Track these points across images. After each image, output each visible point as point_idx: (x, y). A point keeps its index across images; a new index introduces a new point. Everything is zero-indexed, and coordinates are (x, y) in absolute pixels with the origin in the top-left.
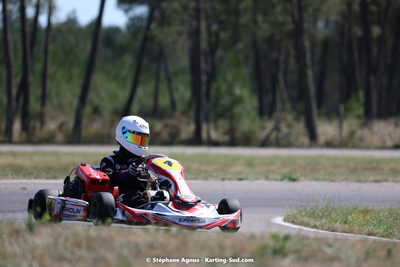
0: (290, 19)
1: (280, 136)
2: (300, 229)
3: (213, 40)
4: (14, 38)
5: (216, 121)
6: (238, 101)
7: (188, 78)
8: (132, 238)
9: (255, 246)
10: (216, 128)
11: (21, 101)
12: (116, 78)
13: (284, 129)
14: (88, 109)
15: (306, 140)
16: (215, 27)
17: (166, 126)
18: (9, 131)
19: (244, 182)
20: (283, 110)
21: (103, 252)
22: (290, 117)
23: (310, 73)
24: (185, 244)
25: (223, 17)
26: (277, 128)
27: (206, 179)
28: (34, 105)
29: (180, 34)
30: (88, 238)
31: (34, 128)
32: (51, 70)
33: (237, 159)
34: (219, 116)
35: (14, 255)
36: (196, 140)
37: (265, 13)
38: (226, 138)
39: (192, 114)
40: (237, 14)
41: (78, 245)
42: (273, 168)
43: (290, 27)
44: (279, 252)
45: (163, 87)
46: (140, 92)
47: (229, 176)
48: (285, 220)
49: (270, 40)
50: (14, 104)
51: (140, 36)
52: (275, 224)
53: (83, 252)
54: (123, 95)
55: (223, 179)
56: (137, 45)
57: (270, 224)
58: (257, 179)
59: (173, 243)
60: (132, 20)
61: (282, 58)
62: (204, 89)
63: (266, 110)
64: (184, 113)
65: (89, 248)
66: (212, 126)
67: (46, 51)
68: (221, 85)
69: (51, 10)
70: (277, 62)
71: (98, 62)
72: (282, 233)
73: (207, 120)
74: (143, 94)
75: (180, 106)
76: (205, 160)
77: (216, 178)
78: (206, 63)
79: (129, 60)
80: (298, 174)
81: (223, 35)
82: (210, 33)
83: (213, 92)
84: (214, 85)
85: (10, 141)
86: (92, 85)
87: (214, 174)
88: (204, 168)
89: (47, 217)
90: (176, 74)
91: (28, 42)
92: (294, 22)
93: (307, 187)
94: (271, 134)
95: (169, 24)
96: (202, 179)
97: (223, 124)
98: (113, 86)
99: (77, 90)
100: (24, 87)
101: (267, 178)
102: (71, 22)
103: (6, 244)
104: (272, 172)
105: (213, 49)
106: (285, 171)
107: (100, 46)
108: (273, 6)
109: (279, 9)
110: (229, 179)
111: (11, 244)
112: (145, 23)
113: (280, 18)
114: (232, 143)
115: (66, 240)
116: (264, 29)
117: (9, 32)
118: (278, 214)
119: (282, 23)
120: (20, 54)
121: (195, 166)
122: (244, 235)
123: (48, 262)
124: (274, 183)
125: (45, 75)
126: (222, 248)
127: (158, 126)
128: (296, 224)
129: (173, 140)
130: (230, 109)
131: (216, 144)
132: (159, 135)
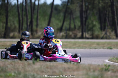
0: (110, 2)
1: (107, 36)
2: (113, 64)
3: (87, 8)
4: (28, 8)
5: (88, 32)
6: (94, 26)
7: (79, 19)
8: (63, 66)
9: (100, 68)
10: (88, 34)
12: (58, 19)
13: (108, 34)
15: (115, 37)
16: (87, 4)
17: (73, 33)
19: (96, 50)
20: (108, 29)
22: (110, 30)
23: (116, 17)
24: (79, 67)
26: (106, 34)
27: (85, 49)
28: (34, 28)
29: (77, 6)
30: (50, 66)
31: (34, 34)
32: (39, 17)
33: (94, 43)
34: (89, 30)
35: (29, 71)
36: (82, 37)
38: (91, 37)
39: (81, 30)
41: (47, 68)
42: (105, 45)
43: (110, 4)
44: (107, 70)
45: (72, 22)
46: (65, 23)
47: (91, 48)
48: (109, 61)
49: (104, 8)
50: (28, 27)
51: (65, 7)
52: (106, 62)
53: (49, 70)
54: (60, 24)
55: (90, 49)
56: (64, 10)
57: (104, 62)
58: (100, 48)
59: (75, 67)
60: (63, 2)
61: (107, 13)
62: (84, 22)
63: (102, 28)
64: (78, 29)
65: (51, 69)
66: (87, 33)
67: (38, 12)
68: (89, 21)
71: (53, 15)
72: (108, 64)
73: (85, 31)
75: (77, 27)
76: (85, 43)
77: (88, 48)
79: (62, 14)
80: (113, 47)
81: (90, 6)
82: (86, 6)
83: (87, 23)
84: (87, 21)
86: (51, 22)
87: (87, 47)
88: (84, 45)
89: (38, 60)
90: (76, 18)
91: (32, 9)
92: (111, 2)
93: (115, 51)
94: (104, 35)
95: (74, 4)
97: (90, 33)
98: (57, 22)
99: (47, 23)
100: (31, 22)
101: (103, 48)
102: (45, 4)
103: (27, 68)
104: (105, 47)
105: (86, 11)
106: (108, 46)
107: (53, 10)
110: (92, 49)
112: (66, 3)
113: (107, 1)
114: (92, 38)
115: (44, 67)
117: (27, 6)
118: (106, 59)
119: (108, 3)
120: (30, 13)
121: (82, 45)
122: (96, 65)
123: (39, 73)
124: (105, 50)
125: (37, 19)
126: (90, 69)
127: (71, 33)
128: (112, 62)
129: (75, 37)
130: (92, 28)
131: (88, 38)
132: (71, 36)
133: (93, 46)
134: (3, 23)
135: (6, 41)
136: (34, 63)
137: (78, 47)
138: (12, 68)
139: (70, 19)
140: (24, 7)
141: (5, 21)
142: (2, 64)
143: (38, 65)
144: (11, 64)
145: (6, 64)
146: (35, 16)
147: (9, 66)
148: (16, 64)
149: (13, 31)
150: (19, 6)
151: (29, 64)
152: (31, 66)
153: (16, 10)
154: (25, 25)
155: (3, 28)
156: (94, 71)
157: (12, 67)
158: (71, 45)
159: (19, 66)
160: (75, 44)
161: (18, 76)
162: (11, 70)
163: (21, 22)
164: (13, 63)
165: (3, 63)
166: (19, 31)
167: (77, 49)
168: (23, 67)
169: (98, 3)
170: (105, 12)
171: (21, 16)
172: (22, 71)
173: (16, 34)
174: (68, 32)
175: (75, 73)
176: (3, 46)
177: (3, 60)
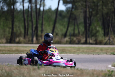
0: (113, 8)
1: (110, 41)
3: (91, 14)
4: (34, 14)
6: (98, 31)
7: (83, 25)
9: (103, 74)
10: (91, 39)
11: (36, 32)
12: (62, 25)
13: (112, 40)
16: (91, 10)
17: (77, 39)
18: (32, 40)
19: (100, 55)
20: (111, 34)
22: (113, 36)
25: (93, 7)
26: (109, 39)
27: (89, 54)
28: (39, 33)
29: (81, 12)
30: (55, 71)
31: (39, 40)
32: (44, 23)
33: (98, 48)
34: (92, 36)
35: (34, 76)
36: (86, 43)
37: (106, 6)
38: (94, 42)
39: (84, 35)
40: (97, 6)
42: (108, 51)
44: (110, 76)
45: (76, 27)
46: (69, 29)
47: (95, 53)
48: (112, 66)
49: (107, 14)
50: (34, 33)
51: (69, 13)
52: (109, 67)
54: (64, 30)
55: (94, 54)
56: (68, 15)
57: (107, 67)
58: (103, 54)
60: (67, 8)
61: (111, 19)
62: (88, 28)
63: (106, 34)
64: (82, 35)
66: (90, 39)
67: (43, 17)
68: (93, 27)
69: (44, 6)
70: (109, 20)
71: (57, 20)
72: (111, 70)
73: (89, 37)
74: (70, 30)
75: (81, 33)
76: (88, 49)
77: (92, 54)
78: (88, 21)
79: (66, 20)
81: (93, 12)
82: (89, 12)
83: (90, 29)
84: (91, 27)
85: (32, 43)
86: (56, 27)
87: (91, 53)
88: (88, 51)
89: (43, 65)
90: (80, 24)
91: (38, 15)
94: (107, 41)
95: (78, 9)
96: (87, 54)
97: (93, 38)
98: (62, 27)
99: (52, 29)
100: (36, 28)
101: (106, 54)
102: (50, 9)
105: (90, 17)
106: (111, 52)
107: (58, 16)
108: (108, 4)
109: (110, 5)
110: (95, 54)
111: (33, 72)
112: (71, 9)
113: (110, 7)
114: (96, 44)
115: (49, 71)
116: (105, 10)
117: (32, 12)
119: (111, 9)
120: (35, 18)
121: (85, 50)
122: (100, 70)
124: (109, 55)
125: (42, 24)
126: (93, 74)
127: (75, 39)
129: (79, 43)
130: (96, 34)
131: (92, 44)
132: (75, 41)
133: (97, 51)
134: (9, 28)
135: (12, 46)
136: (39, 68)
137: (82, 52)
138: (18, 73)
139: (74, 25)
140: (30, 13)
141: (11, 26)
142: (8, 69)
143: (43, 70)
145: (12, 69)
146: (40, 22)
147: (14, 71)
148: (22, 70)
149: (19, 36)
150: (25, 12)
151: (34, 69)
152: (36, 71)
153: (21, 16)
154: (30, 31)
155: (9, 33)
157: (18, 72)
158: (75, 50)
159: (24, 71)
160: (79, 49)
163: (27, 27)
164: (18, 68)
165: (9, 68)
166: (25, 37)
167: (81, 54)
168: (28, 72)
170: (109, 18)
171: (26, 22)
172: (28, 76)
173: (22, 39)
174: (72, 37)
176: (9, 51)
177: (9, 65)
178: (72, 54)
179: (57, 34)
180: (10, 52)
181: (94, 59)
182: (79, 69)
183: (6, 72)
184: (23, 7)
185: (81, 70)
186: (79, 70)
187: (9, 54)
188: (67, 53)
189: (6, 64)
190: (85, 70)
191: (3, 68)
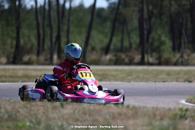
0: (188, 3)
1: (183, 60)
2: (194, 106)
4: (54, 14)
5: (151, 53)
6: (162, 43)
7: (138, 32)
8: (111, 110)
9: (171, 114)
10: (152, 56)
11: (57, 46)
12: (102, 33)
13: (186, 57)
14: (89, 48)
16: (150, 8)
17: (127, 56)
18: (51, 58)
19: (166, 83)
20: (185, 48)
21: (97, 117)
22: (188, 51)
25: (155, 2)
26: (182, 56)
27: (147, 81)
29: (134, 11)
30: (90, 110)
32: (72, 29)
33: (162, 71)
34: (153, 51)
35: (55, 118)
36: (142, 63)
38: (157, 62)
39: (140, 50)
41: (85, 113)
42: (180, 76)
43: (189, 6)
44: (183, 117)
45: (126, 37)
46: (114, 39)
47: (158, 80)
48: (186, 102)
49: (178, 14)
50: (54, 46)
51: (114, 12)
52: (181, 104)
53: (87, 117)
54: (106, 41)
55: (155, 82)
56: (113, 16)
57: (178, 103)
58: (172, 81)
60: (111, 4)
61: (184, 22)
62: (145, 37)
63: (176, 48)
64: (136, 49)
65: (90, 115)
66: (149, 56)
67: (69, 21)
68: (153, 35)
70: (182, 24)
71: (94, 25)
72: (185, 108)
73: (147, 53)
74: (116, 41)
75: (134, 46)
76: (147, 72)
77: (152, 81)
78: (147, 25)
79: (109, 24)
80: (193, 79)
81: (155, 11)
83: (150, 40)
84: (151, 36)
85: (52, 64)
86: (91, 37)
87: (151, 79)
88: (146, 76)
89: (70, 100)
90: (132, 30)
91: (60, 16)
92: (190, 4)
94: (179, 59)
97: (155, 55)
98: (101, 36)
99: (84, 39)
100: (58, 38)
101: (177, 81)
102: (81, 6)
103: (50, 113)
104: (180, 78)
105: (150, 18)
106: (186, 77)
107: (95, 18)
110: (158, 82)
111: (53, 113)
112: (116, 6)
114: (160, 64)
115: (79, 111)
116: (175, 7)
118: (182, 99)
119: (185, 5)
120: (56, 22)
121: (141, 75)
123: (71, 122)
124: (181, 83)
125: (68, 32)
126: (155, 115)
127: (123, 56)
128: (192, 103)
129: (131, 63)
130: (159, 47)
131: (152, 64)
132: (123, 60)
133: (161, 77)
134: (12, 38)
135: (16, 69)
136: (62, 106)
137: (135, 78)
138: (27, 115)
139: (123, 32)
140: (47, 13)
141: (15, 35)
142: (10, 107)
143: (70, 108)
144: (25, 107)
145: (17, 107)
146: (65, 28)
147: (21, 110)
148: (33, 108)
149: (29, 52)
150: (38, 10)
151: (55, 108)
152: (57, 111)
153: (33, 17)
154: (47, 43)
155: (12, 47)
156: (162, 119)
157: (26, 112)
158: (123, 75)
159: (38, 110)
160: (130, 73)
161: (37, 126)
162: (26, 117)
163: (42, 36)
164: (28, 105)
165: (12, 105)
166: (38, 54)
167: (134, 81)
168: (44, 113)
169: (169, 5)
170: (181, 20)
171: (41, 28)
172: (43, 119)
174: (119, 54)
175: (131, 122)
176: (11, 77)
177: (12, 100)
178: (119, 81)
179: (93, 49)
180: (13, 78)
181: (156, 89)
182: (131, 106)
183: (7, 112)
184: (36, 2)
185: (134, 107)
186: (130, 109)
187: (11, 82)
188: (109, 80)
189: (8, 99)
190: (140, 108)
191: (2, 106)
